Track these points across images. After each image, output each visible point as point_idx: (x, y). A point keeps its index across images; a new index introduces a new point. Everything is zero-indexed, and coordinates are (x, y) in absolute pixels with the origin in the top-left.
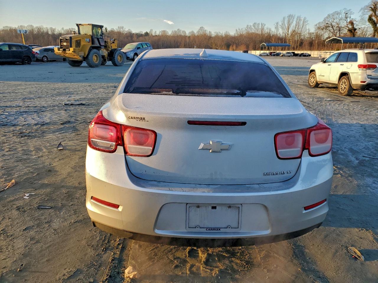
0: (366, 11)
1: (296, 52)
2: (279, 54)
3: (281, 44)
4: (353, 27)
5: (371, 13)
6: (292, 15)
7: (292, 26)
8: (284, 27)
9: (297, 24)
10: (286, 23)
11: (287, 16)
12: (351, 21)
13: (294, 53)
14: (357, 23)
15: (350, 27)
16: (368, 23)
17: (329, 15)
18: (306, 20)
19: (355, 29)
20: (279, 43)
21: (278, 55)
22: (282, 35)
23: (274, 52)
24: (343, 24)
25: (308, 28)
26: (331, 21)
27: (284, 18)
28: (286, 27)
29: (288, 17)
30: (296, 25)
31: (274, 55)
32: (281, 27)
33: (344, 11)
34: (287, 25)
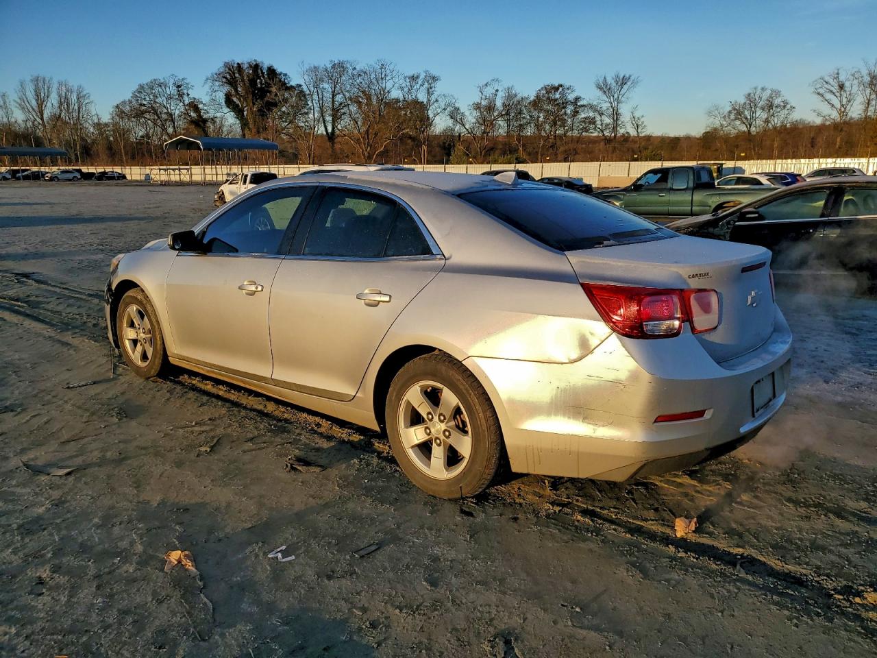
0: (217, 83)
1: (85, 169)
2: (39, 175)
3: (29, 150)
4: (200, 116)
5: (226, 88)
6: (44, 79)
7: (49, 105)
8: (28, 105)
9: (62, 100)
10: (31, 96)
11: (28, 78)
12: (193, 102)
13: (79, 171)
14: (205, 108)
15: (193, 114)
16: (226, 110)
17: (142, 87)
18: (85, 93)
19: (205, 121)
20: (21, 146)
21: (37, 177)
22: (23, 126)
23: (24, 171)
24: (177, 109)
25: (93, 113)
26: (148, 99)
27: (22, 84)
28: (34, 107)
29: (32, 80)
30: (61, 104)
31: (26, 178)
32: (18, 106)
33: (172, 81)
34: (34, 103)
